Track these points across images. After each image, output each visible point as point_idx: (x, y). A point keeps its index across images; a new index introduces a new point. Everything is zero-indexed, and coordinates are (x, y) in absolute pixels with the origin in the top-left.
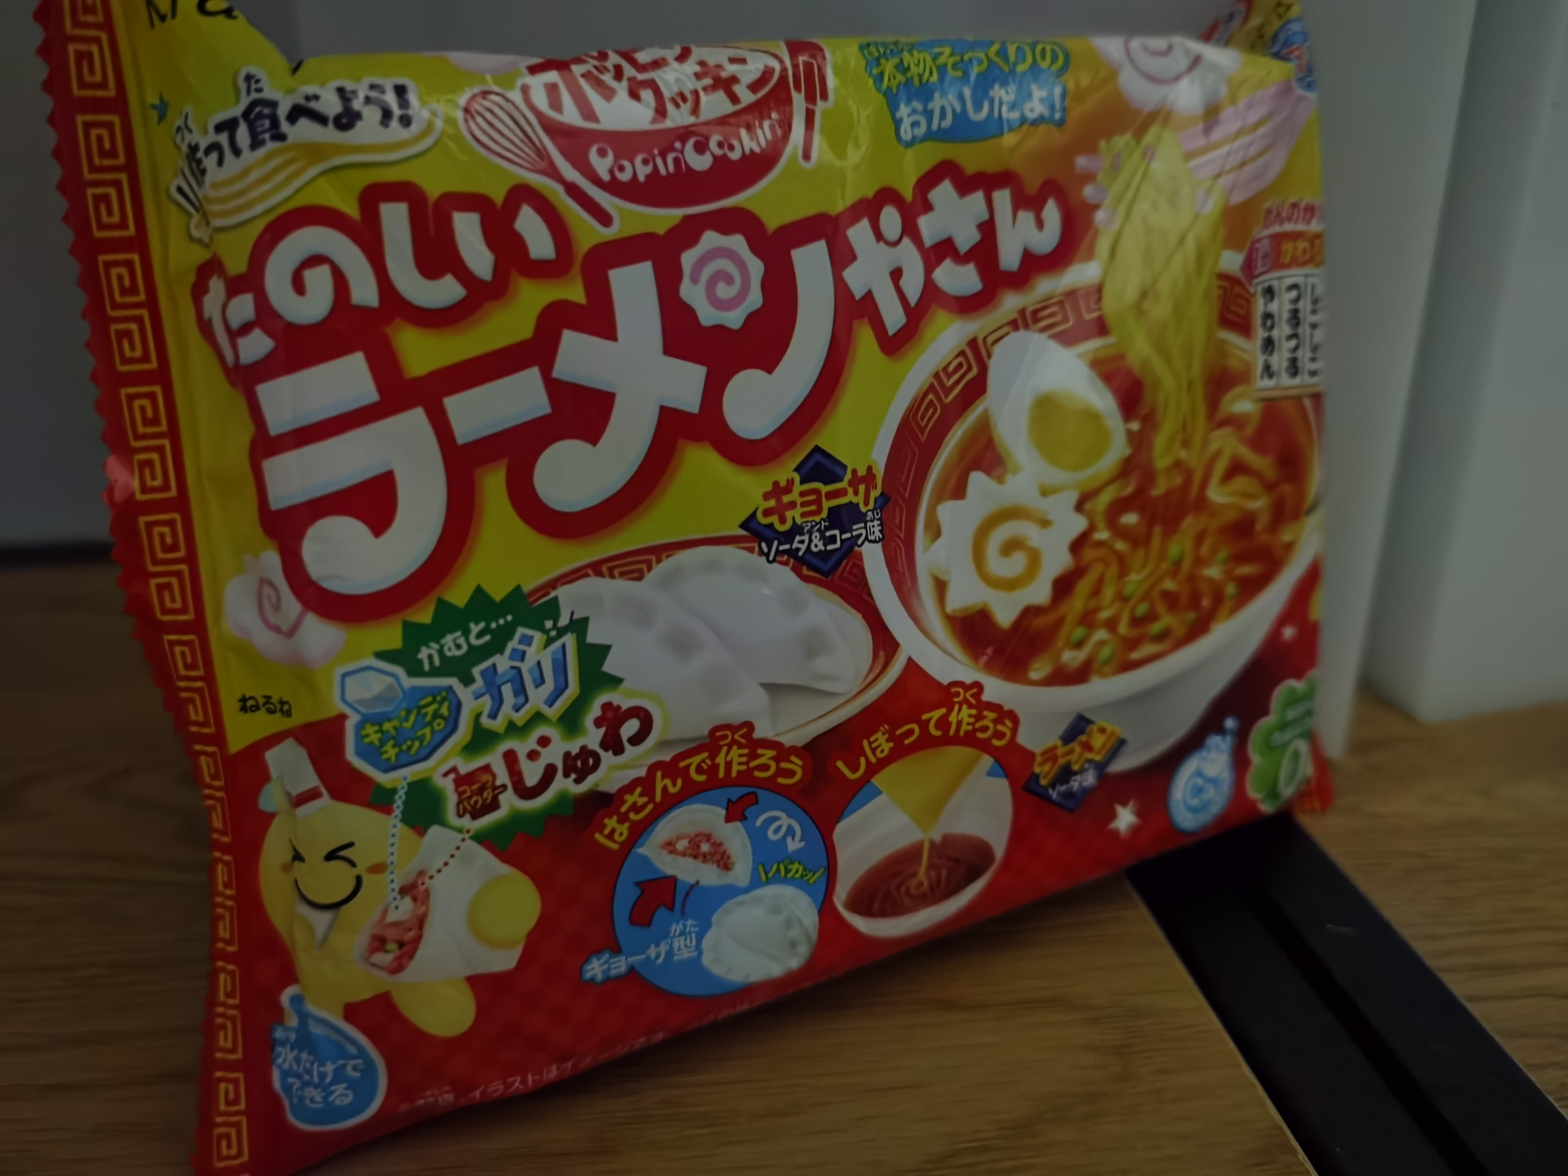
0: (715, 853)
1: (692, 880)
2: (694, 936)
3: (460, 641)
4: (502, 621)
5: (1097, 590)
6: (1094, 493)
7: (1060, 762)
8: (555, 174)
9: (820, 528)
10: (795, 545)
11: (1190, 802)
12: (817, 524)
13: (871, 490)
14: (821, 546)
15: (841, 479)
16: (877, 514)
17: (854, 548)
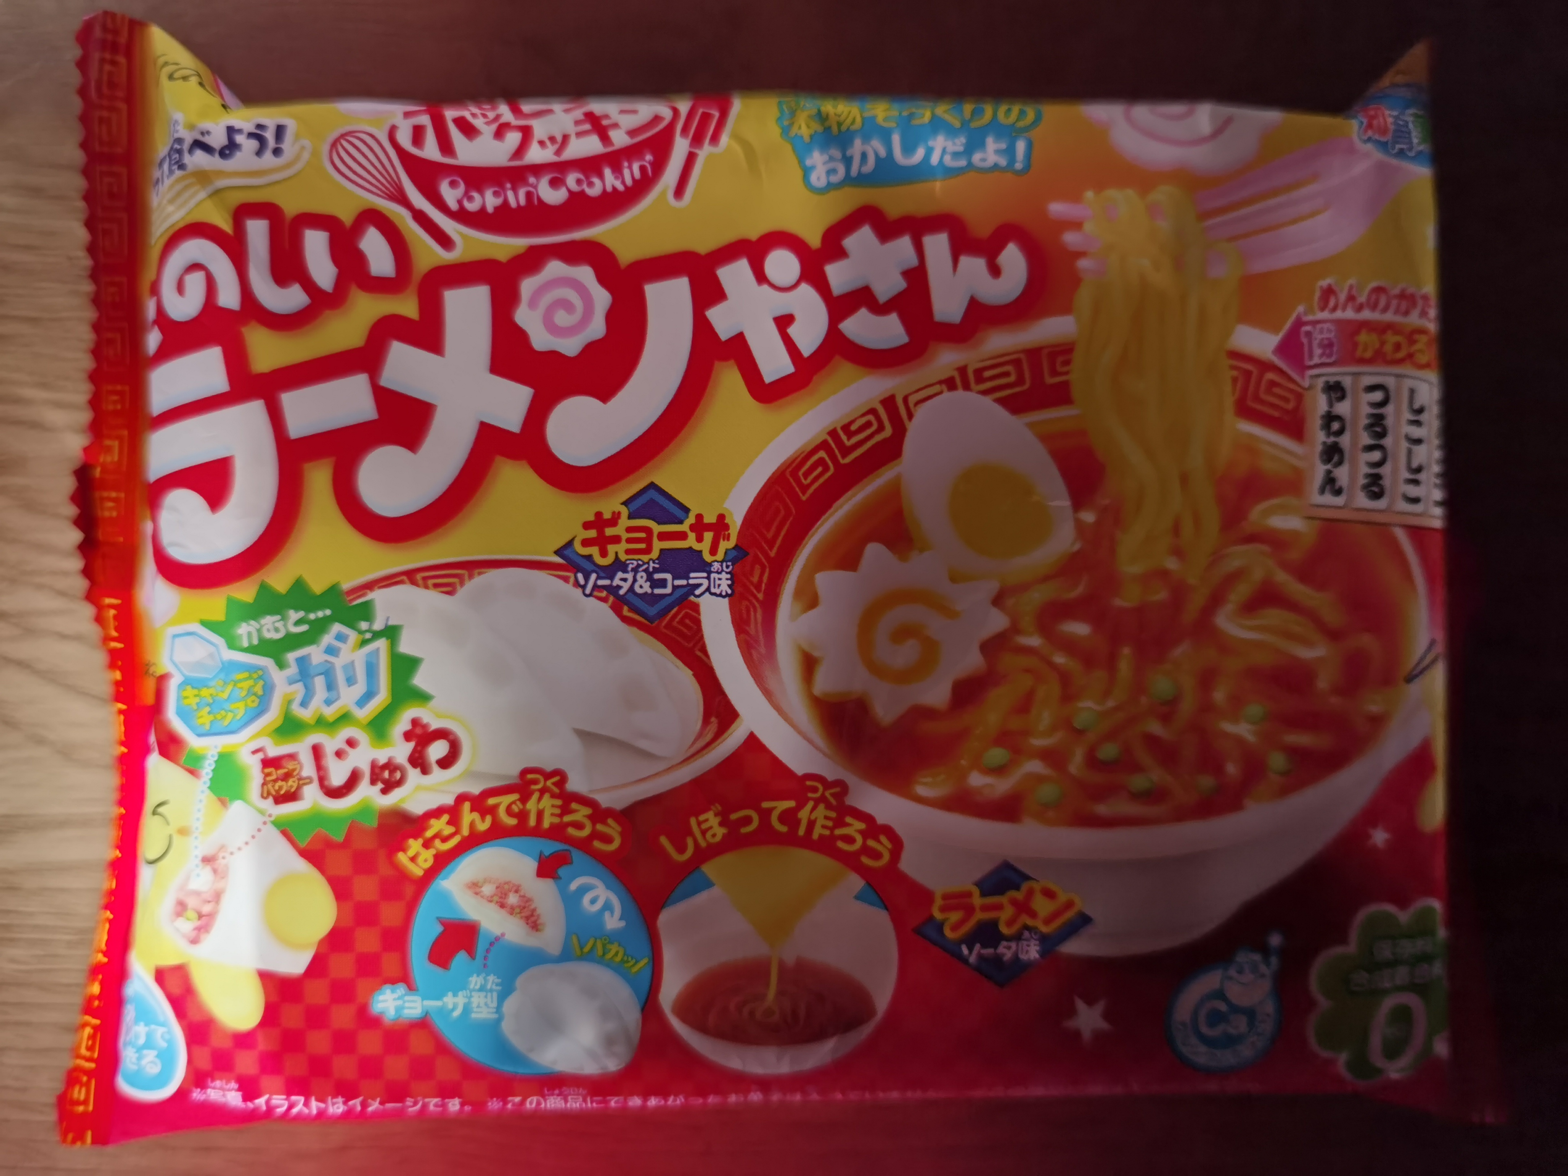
0: (524, 908)
1: (497, 932)
2: (495, 995)
3: (279, 625)
4: (320, 614)
5: (1024, 706)
6: (1023, 588)
7: (979, 916)
8: (404, 201)
9: (648, 568)
10: (616, 582)
11: (1205, 1030)
12: (644, 563)
13: (722, 540)
14: (647, 588)
15: (681, 522)
16: (727, 567)
17: (692, 598)
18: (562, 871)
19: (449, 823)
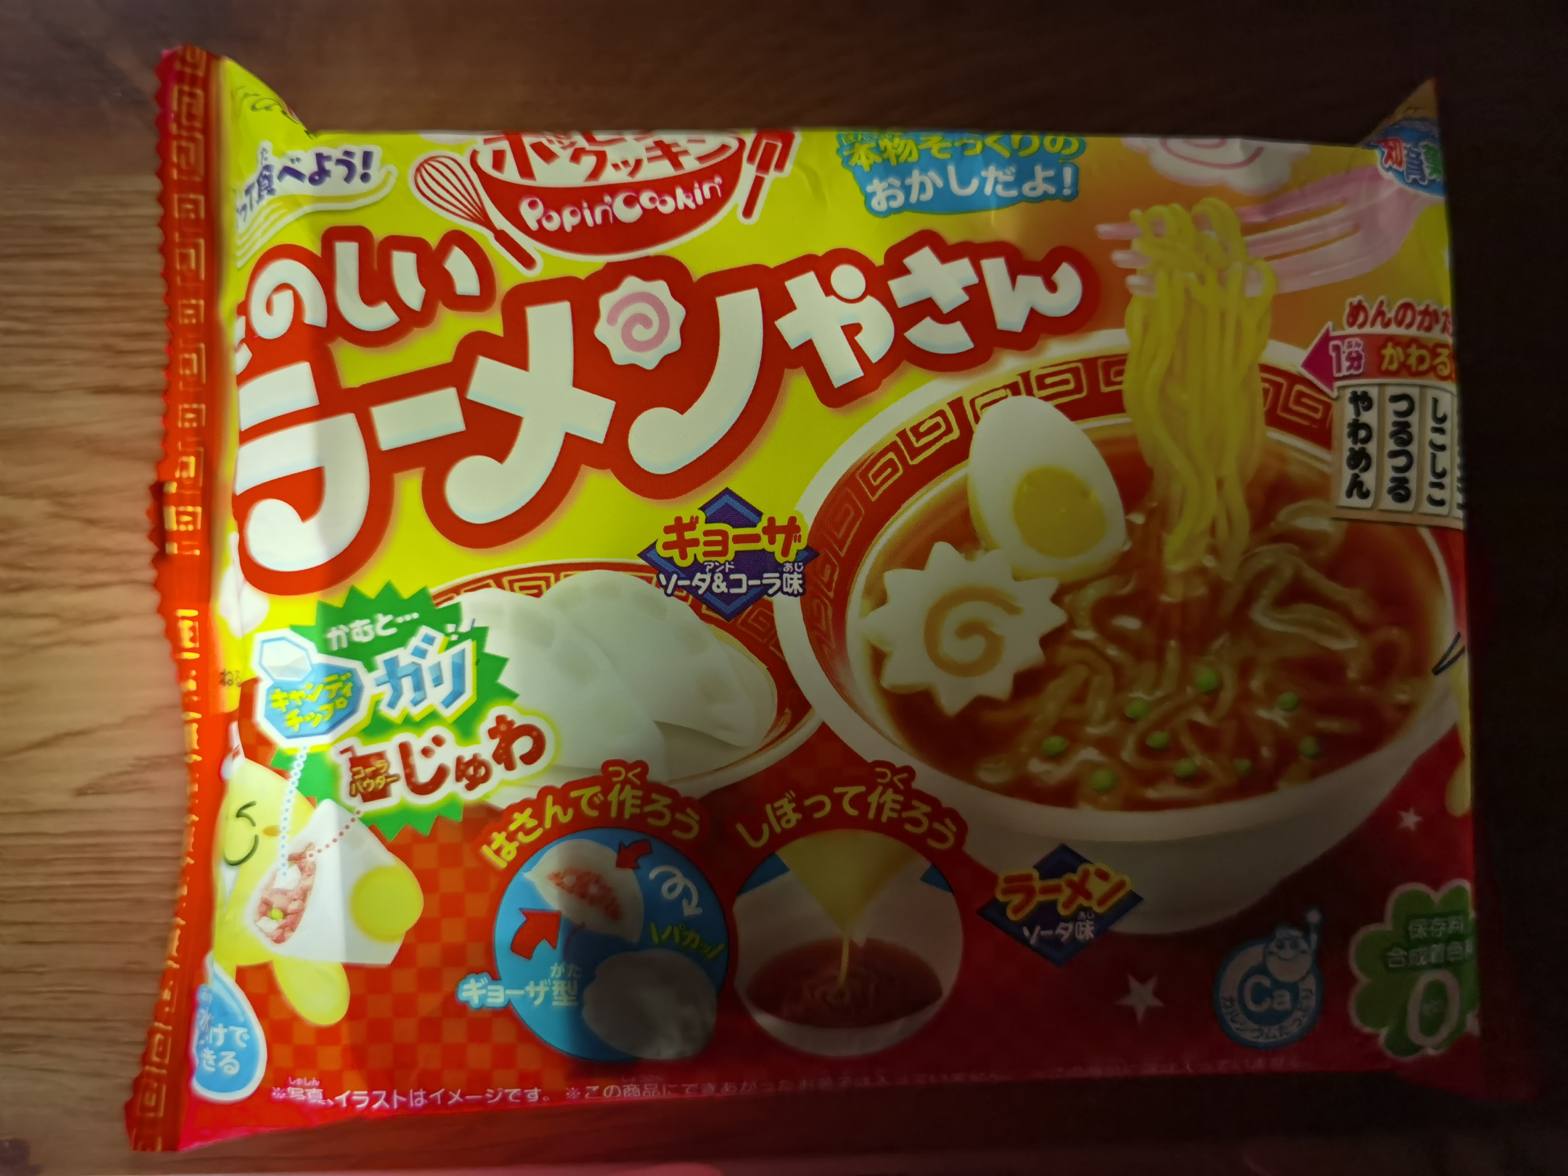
0: (604, 898)
2: (575, 982)
3: (368, 628)
4: (408, 618)
5: (1079, 697)
6: (1077, 586)
7: (1039, 898)
8: (487, 223)
9: (724, 569)
10: (696, 582)
11: (1252, 1007)
12: (721, 565)
13: (793, 541)
14: (723, 588)
15: (754, 525)
16: (799, 567)
17: (766, 597)
18: (642, 861)
19: (531, 816)
